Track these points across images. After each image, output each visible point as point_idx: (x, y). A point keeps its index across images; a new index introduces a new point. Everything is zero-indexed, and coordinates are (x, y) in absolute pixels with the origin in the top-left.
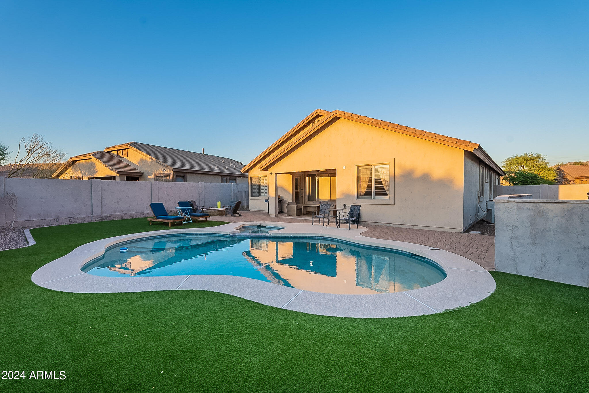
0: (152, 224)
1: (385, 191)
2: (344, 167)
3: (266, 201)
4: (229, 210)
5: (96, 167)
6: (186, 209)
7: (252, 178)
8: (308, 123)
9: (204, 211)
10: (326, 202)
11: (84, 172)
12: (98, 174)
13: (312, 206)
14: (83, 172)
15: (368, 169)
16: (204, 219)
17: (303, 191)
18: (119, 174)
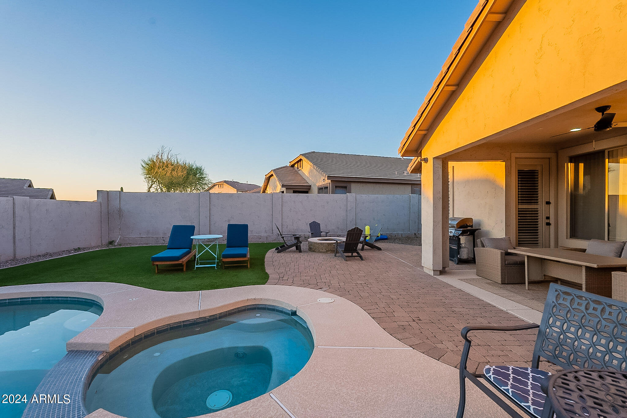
18: (285, 188)
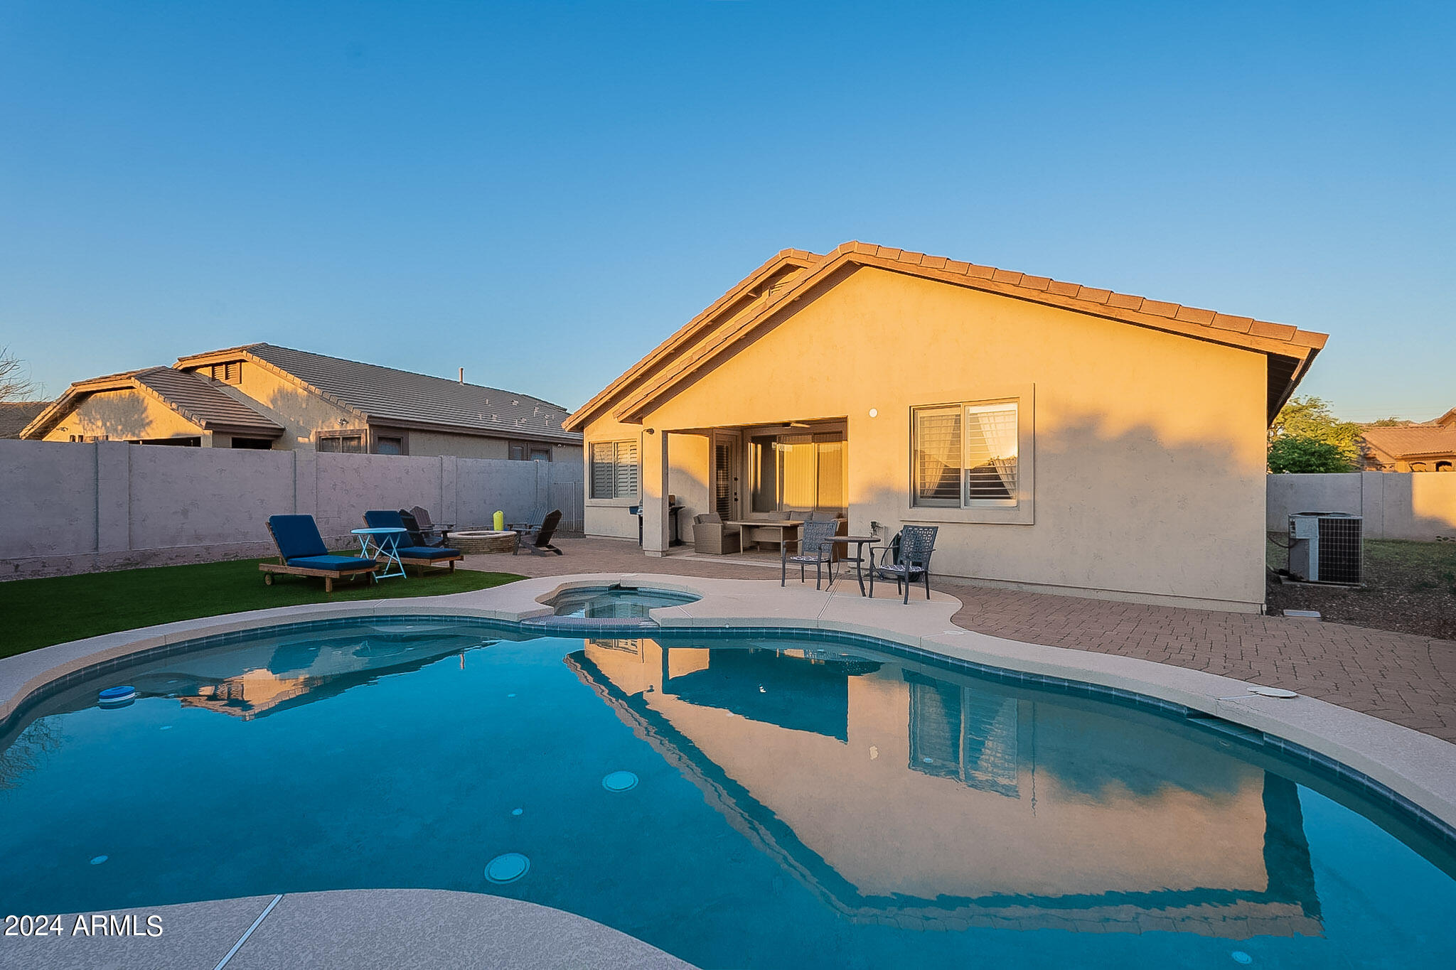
0: (273, 584)
1: (1001, 485)
2: (875, 410)
3: (634, 510)
4: (524, 538)
5: (145, 409)
6: (385, 535)
7: (593, 445)
8: (758, 290)
9: (448, 539)
10: (806, 515)
11: (111, 424)
12: (153, 429)
13: (765, 526)
14: (108, 424)
15: (946, 417)
16: (445, 564)
17: (739, 482)
18: (211, 431)
